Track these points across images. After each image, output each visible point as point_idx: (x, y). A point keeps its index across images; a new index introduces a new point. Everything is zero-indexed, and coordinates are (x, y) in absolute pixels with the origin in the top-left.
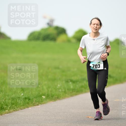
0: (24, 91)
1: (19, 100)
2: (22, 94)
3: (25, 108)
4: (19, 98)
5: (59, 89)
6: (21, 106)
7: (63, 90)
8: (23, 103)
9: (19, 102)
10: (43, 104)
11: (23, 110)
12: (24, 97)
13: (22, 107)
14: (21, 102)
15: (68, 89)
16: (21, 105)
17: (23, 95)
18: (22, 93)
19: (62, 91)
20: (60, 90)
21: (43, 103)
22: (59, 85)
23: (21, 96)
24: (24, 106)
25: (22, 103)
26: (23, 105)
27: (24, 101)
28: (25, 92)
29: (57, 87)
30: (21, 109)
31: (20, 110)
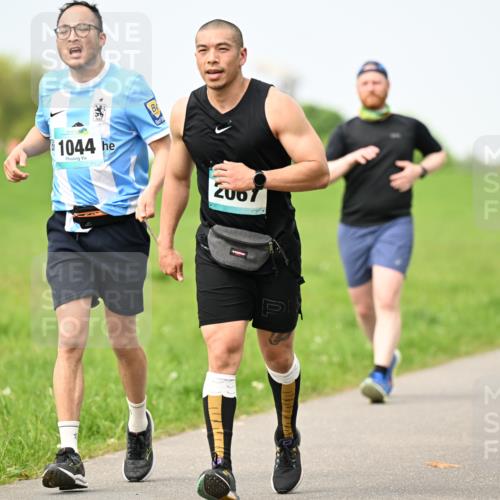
0: (180, 363)
1: (160, 396)
2: (174, 375)
3: (183, 430)
4: (161, 389)
5: (319, 353)
6: (169, 421)
7: (336, 359)
8: (176, 408)
9: (161, 407)
10: (256, 412)
11: (176, 438)
12: (179, 386)
13: (172, 426)
14: (170, 405)
15: (354, 355)
16: (170, 416)
17: (177, 379)
18: (172, 371)
19: (331, 363)
20: (324, 358)
21: (256, 408)
22: (318, 340)
23: (168, 382)
24: (178, 424)
25: (172, 410)
26: (178, 419)
27: (180, 400)
28: (186, 367)
29: (313, 347)
30: (170, 435)
31: (163, 437)
